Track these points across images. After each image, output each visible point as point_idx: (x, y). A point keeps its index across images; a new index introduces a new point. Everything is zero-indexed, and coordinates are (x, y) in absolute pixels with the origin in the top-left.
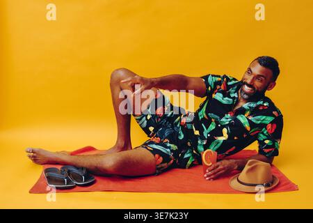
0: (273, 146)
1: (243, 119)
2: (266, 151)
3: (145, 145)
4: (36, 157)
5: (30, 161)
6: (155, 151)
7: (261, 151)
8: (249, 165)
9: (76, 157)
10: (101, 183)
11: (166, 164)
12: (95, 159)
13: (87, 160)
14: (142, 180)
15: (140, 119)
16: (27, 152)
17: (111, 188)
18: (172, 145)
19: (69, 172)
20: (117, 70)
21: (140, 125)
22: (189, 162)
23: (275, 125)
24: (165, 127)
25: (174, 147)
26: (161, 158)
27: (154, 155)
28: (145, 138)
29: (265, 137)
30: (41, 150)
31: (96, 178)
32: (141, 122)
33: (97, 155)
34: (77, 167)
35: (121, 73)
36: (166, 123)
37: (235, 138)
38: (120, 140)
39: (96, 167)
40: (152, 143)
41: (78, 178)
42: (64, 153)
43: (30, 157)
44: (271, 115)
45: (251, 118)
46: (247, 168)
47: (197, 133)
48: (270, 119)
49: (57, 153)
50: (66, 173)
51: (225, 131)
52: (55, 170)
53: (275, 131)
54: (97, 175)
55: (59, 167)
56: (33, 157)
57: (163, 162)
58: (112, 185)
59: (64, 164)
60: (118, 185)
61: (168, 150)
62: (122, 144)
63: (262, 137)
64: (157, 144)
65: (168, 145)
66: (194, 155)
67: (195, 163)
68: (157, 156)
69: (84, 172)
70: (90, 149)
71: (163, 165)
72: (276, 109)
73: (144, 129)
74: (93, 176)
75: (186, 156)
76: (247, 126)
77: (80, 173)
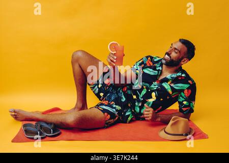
0: (189, 106)
1: (166, 86)
2: (184, 109)
3: (97, 106)
4: (17, 116)
5: (12, 119)
6: (104, 111)
7: (180, 109)
8: (173, 120)
9: (46, 115)
10: (65, 134)
11: (112, 120)
12: (60, 116)
13: (54, 118)
14: (95, 132)
15: (94, 88)
16: (10, 112)
17: (72, 138)
18: (117, 106)
19: (41, 126)
20: (77, 51)
21: (94, 92)
22: (129, 119)
23: (190, 91)
24: (112, 93)
25: (119, 108)
26: (109, 116)
27: (104, 113)
28: (97, 101)
29: (183, 99)
30: (20, 110)
31: (61, 131)
32: (94, 90)
33: (62, 114)
34: (47, 123)
35: (80, 54)
36: (112, 90)
37: (161, 99)
38: (78, 103)
39: (61, 123)
40: (102, 104)
41: (48, 131)
42: (37, 112)
43: (12, 115)
44: (187, 83)
45: (172, 85)
46: (171, 122)
47: (135, 97)
48: (186, 86)
49: (33, 112)
50: (39, 127)
51: (153, 94)
52: (31, 125)
53: (190, 95)
54: (62, 129)
55: (34, 123)
56: (15, 115)
57: (110, 119)
58: (73, 135)
59: (38, 120)
60: (78, 135)
61: (114, 110)
62: (80, 105)
63: (181, 99)
64: (106, 105)
65: (114, 106)
66: (133, 113)
67: (134, 119)
68: (106, 114)
69: (52, 126)
70: (57, 109)
71: (110, 121)
72: (190, 79)
73: (96, 94)
74: (59, 129)
75: (127, 114)
76: (170, 91)
77: (49, 127)
